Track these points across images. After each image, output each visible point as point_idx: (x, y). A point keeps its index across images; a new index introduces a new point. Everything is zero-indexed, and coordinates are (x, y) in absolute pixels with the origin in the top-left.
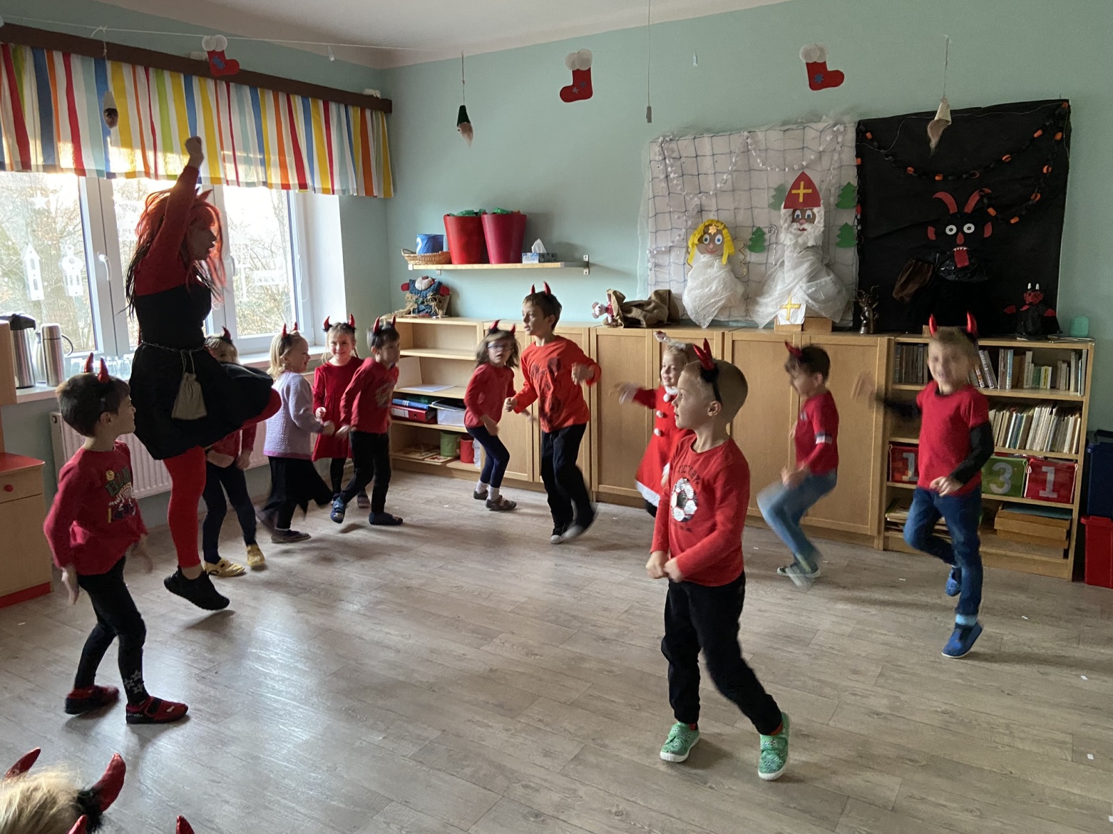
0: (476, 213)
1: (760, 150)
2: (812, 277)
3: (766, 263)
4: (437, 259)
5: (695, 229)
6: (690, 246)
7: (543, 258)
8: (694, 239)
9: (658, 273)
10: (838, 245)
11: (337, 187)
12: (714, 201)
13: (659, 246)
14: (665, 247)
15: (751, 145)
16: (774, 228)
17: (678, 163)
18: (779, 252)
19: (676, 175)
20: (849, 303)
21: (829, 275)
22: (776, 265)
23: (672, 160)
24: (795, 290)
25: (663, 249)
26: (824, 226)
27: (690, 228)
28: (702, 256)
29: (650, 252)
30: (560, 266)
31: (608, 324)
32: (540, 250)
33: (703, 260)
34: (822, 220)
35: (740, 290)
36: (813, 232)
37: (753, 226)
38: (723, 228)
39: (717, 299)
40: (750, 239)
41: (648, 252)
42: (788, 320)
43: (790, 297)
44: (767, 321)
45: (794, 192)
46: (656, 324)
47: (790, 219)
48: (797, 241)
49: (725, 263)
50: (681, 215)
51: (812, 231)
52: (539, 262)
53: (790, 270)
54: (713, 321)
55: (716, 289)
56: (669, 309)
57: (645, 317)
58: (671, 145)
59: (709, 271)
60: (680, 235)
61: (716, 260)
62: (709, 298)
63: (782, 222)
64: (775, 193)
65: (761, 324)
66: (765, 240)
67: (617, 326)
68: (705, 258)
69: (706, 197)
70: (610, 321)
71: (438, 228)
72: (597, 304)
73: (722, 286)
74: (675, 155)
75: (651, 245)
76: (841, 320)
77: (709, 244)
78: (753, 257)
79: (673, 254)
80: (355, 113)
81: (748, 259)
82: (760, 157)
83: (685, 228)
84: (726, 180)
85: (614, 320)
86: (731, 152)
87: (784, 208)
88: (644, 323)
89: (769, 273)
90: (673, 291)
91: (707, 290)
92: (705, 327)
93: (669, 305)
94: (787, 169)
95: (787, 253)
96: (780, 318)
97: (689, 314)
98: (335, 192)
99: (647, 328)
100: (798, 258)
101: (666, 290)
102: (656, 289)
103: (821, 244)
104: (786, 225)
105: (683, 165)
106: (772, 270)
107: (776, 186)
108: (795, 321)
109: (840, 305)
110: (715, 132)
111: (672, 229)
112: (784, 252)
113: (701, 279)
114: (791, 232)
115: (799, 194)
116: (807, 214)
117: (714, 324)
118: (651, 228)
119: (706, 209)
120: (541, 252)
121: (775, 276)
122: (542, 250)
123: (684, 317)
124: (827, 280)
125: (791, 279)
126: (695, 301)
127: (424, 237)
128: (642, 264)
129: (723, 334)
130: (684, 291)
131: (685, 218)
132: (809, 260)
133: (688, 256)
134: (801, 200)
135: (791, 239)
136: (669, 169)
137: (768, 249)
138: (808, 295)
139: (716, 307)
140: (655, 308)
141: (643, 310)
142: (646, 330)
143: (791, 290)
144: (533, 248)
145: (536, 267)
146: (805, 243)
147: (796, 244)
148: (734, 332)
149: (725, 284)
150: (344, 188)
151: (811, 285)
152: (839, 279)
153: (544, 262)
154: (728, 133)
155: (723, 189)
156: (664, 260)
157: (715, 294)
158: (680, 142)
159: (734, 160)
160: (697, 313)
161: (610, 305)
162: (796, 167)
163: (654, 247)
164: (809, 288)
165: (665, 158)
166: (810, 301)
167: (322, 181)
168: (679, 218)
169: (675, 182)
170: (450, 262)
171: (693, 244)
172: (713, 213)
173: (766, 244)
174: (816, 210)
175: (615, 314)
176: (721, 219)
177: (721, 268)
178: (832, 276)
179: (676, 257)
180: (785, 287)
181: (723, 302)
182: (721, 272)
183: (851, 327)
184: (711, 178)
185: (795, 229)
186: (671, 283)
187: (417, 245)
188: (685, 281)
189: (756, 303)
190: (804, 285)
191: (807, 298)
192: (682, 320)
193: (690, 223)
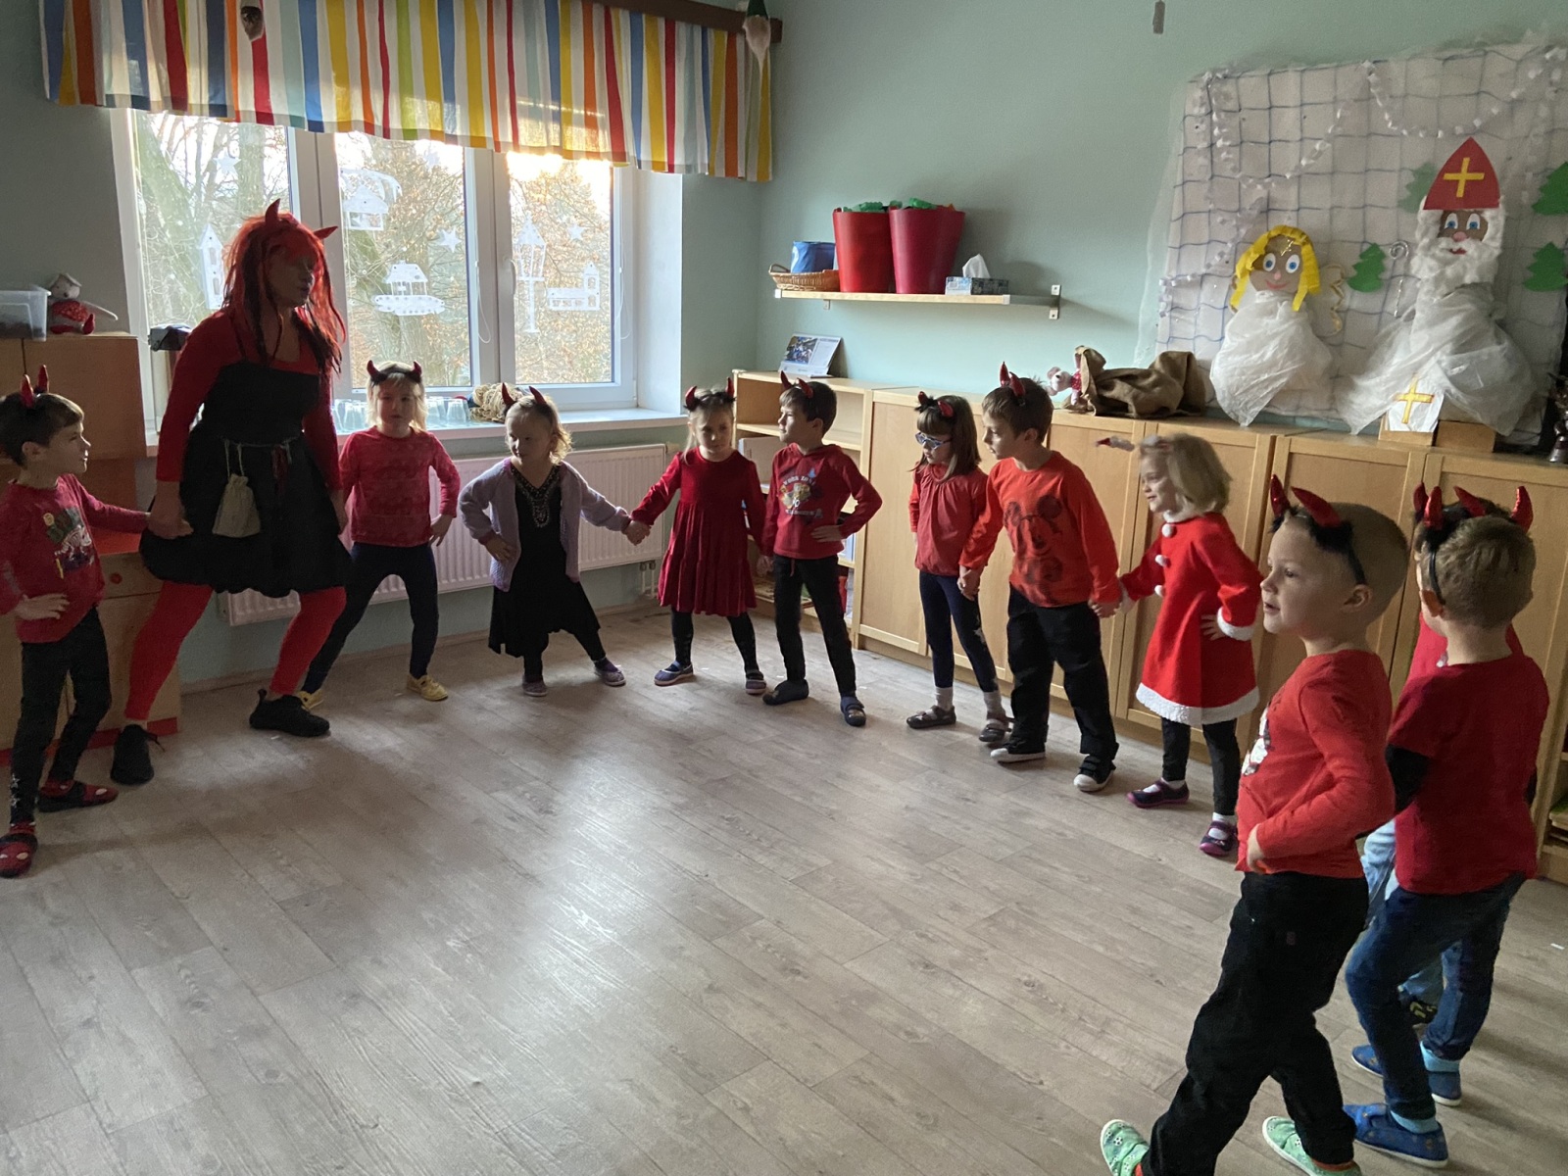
0: (886, 208)
1: (1391, 97)
2: (1464, 344)
3: (1381, 313)
4: (819, 281)
5: (1252, 243)
6: (1238, 273)
7: (980, 287)
8: (1246, 262)
9: (1175, 322)
10: (1526, 284)
11: (679, 160)
12: (1293, 191)
13: (1184, 272)
14: (1193, 276)
15: (1377, 85)
16: (1404, 248)
17: (1235, 121)
18: (1408, 292)
19: (1228, 143)
20: (1534, 399)
21: (1499, 343)
22: (1399, 317)
23: (1223, 115)
24: (1427, 367)
25: (1189, 278)
26: (1504, 247)
27: (1244, 241)
28: (1258, 293)
29: (1166, 283)
30: (1007, 302)
31: (1070, 407)
32: (977, 272)
33: (1258, 301)
34: (1499, 235)
35: (1323, 359)
36: (1479, 256)
37: (1364, 242)
38: (1304, 244)
39: (1274, 374)
40: (1356, 267)
41: (1161, 282)
42: (1406, 423)
43: (1415, 380)
44: (1367, 421)
45: (1449, 176)
46: (1156, 412)
47: (1435, 229)
48: (1442, 273)
49: (1297, 309)
50: (1227, 216)
51: (1476, 255)
52: (973, 293)
53: (1421, 328)
54: (1261, 413)
55: (1275, 354)
56: (1185, 388)
57: (1135, 398)
58: (1225, 89)
59: (1266, 320)
60: (1221, 255)
61: (1281, 302)
62: (1259, 372)
63: (1418, 235)
64: (1413, 179)
65: (1356, 427)
66: (1383, 269)
67: (1086, 411)
68: (1262, 298)
69: (1278, 183)
70: (1073, 403)
71: (824, 230)
72: (1058, 370)
73: (1286, 351)
74: (1231, 105)
75: (1170, 270)
76: (1516, 430)
77: (1273, 271)
78: (1354, 300)
79: (1207, 287)
80: (718, 40)
81: (1346, 303)
82: (1389, 109)
83: (1233, 241)
84: (1320, 153)
85: (1080, 400)
86: (1335, 101)
87: (1425, 208)
88: (1133, 409)
89: (1383, 331)
90: (1198, 356)
91: (1255, 357)
92: (1247, 424)
93: (1186, 382)
94: (1440, 134)
95: (1422, 297)
96: (1391, 418)
97: (1219, 397)
98: (676, 169)
99: (1137, 418)
100: (1440, 305)
101: (1183, 354)
102: (1165, 350)
103: (1491, 281)
104: (1426, 241)
105: (1244, 125)
106: (1391, 325)
107: (1416, 166)
108: (1420, 426)
109: (1516, 400)
110: (1309, 63)
111: (1209, 243)
112: (1417, 291)
113: (1247, 336)
114: (1433, 256)
115: (1457, 182)
116: (1470, 221)
117: (1264, 420)
118: (1173, 239)
119: (1277, 206)
120: (980, 276)
121: (1393, 338)
122: (982, 273)
123: (1212, 404)
124: (1494, 352)
125: (1423, 344)
126: (1232, 376)
127: (803, 246)
128: (1148, 305)
129: (1274, 440)
130: (1214, 357)
131: (1234, 223)
132: (1460, 311)
133: (1235, 292)
134: (1460, 193)
135: (1431, 269)
136: (1216, 132)
137: (1389, 286)
138: (1452, 379)
139: (1270, 389)
140: (1155, 384)
141: (1134, 386)
142: (1134, 421)
143: (1419, 365)
144: (964, 268)
145: (964, 301)
146: (1460, 277)
147: (1439, 280)
148: (1294, 438)
149: (1292, 346)
150: (689, 163)
151: (1460, 359)
152: (1521, 351)
153: (982, 293)
154: (1335, 64)
155: (1310, 170)
156: (1188, 298)
157: (1272, 364)
158: (1242, 81)
159: (1338, 115)
160: (1233, 397)
161: (1078, 374)
162: (1459, 130)
163: (1174, 274)
164: (1454, 365)
165: (1211, 112)
166: (1453, 390)
167: (654, 149)
168: (1223, 222)
169: (1224, 155)
170: (838, 290)
171: (1244, 272)
172: (1289, 214)
173: (1386, 275)
174: (1488, 214)
175: (1083, 390)
176: (1302, 228)
177: (1288, 317)
178: (1506, 343)
179: (1211, 295)
180: (1411, 359)
181: (1283, 380)
182: (1286, 326)
183: (1534, 447)
184: (1294, 147)
185: (1442, 250)
186: (1198, 340)
187: (791, 257)
188: (1222, 338)
189: (1351, 387)
190: (1444, 358)
191: (1448, 383)
192: (1208, 407)
193: (1243, 231)
